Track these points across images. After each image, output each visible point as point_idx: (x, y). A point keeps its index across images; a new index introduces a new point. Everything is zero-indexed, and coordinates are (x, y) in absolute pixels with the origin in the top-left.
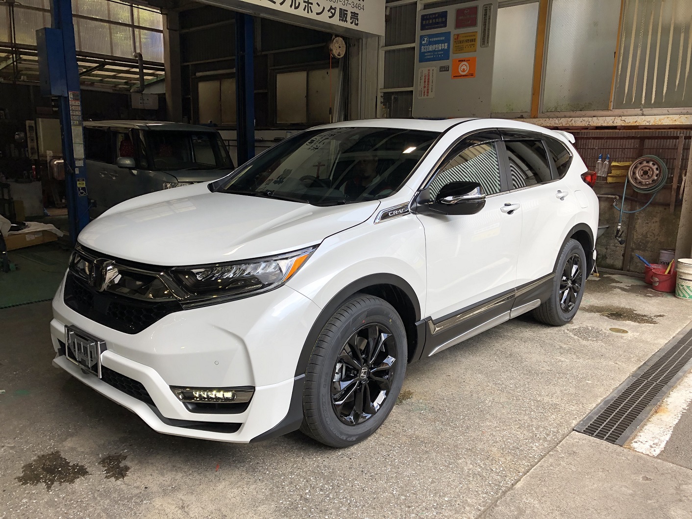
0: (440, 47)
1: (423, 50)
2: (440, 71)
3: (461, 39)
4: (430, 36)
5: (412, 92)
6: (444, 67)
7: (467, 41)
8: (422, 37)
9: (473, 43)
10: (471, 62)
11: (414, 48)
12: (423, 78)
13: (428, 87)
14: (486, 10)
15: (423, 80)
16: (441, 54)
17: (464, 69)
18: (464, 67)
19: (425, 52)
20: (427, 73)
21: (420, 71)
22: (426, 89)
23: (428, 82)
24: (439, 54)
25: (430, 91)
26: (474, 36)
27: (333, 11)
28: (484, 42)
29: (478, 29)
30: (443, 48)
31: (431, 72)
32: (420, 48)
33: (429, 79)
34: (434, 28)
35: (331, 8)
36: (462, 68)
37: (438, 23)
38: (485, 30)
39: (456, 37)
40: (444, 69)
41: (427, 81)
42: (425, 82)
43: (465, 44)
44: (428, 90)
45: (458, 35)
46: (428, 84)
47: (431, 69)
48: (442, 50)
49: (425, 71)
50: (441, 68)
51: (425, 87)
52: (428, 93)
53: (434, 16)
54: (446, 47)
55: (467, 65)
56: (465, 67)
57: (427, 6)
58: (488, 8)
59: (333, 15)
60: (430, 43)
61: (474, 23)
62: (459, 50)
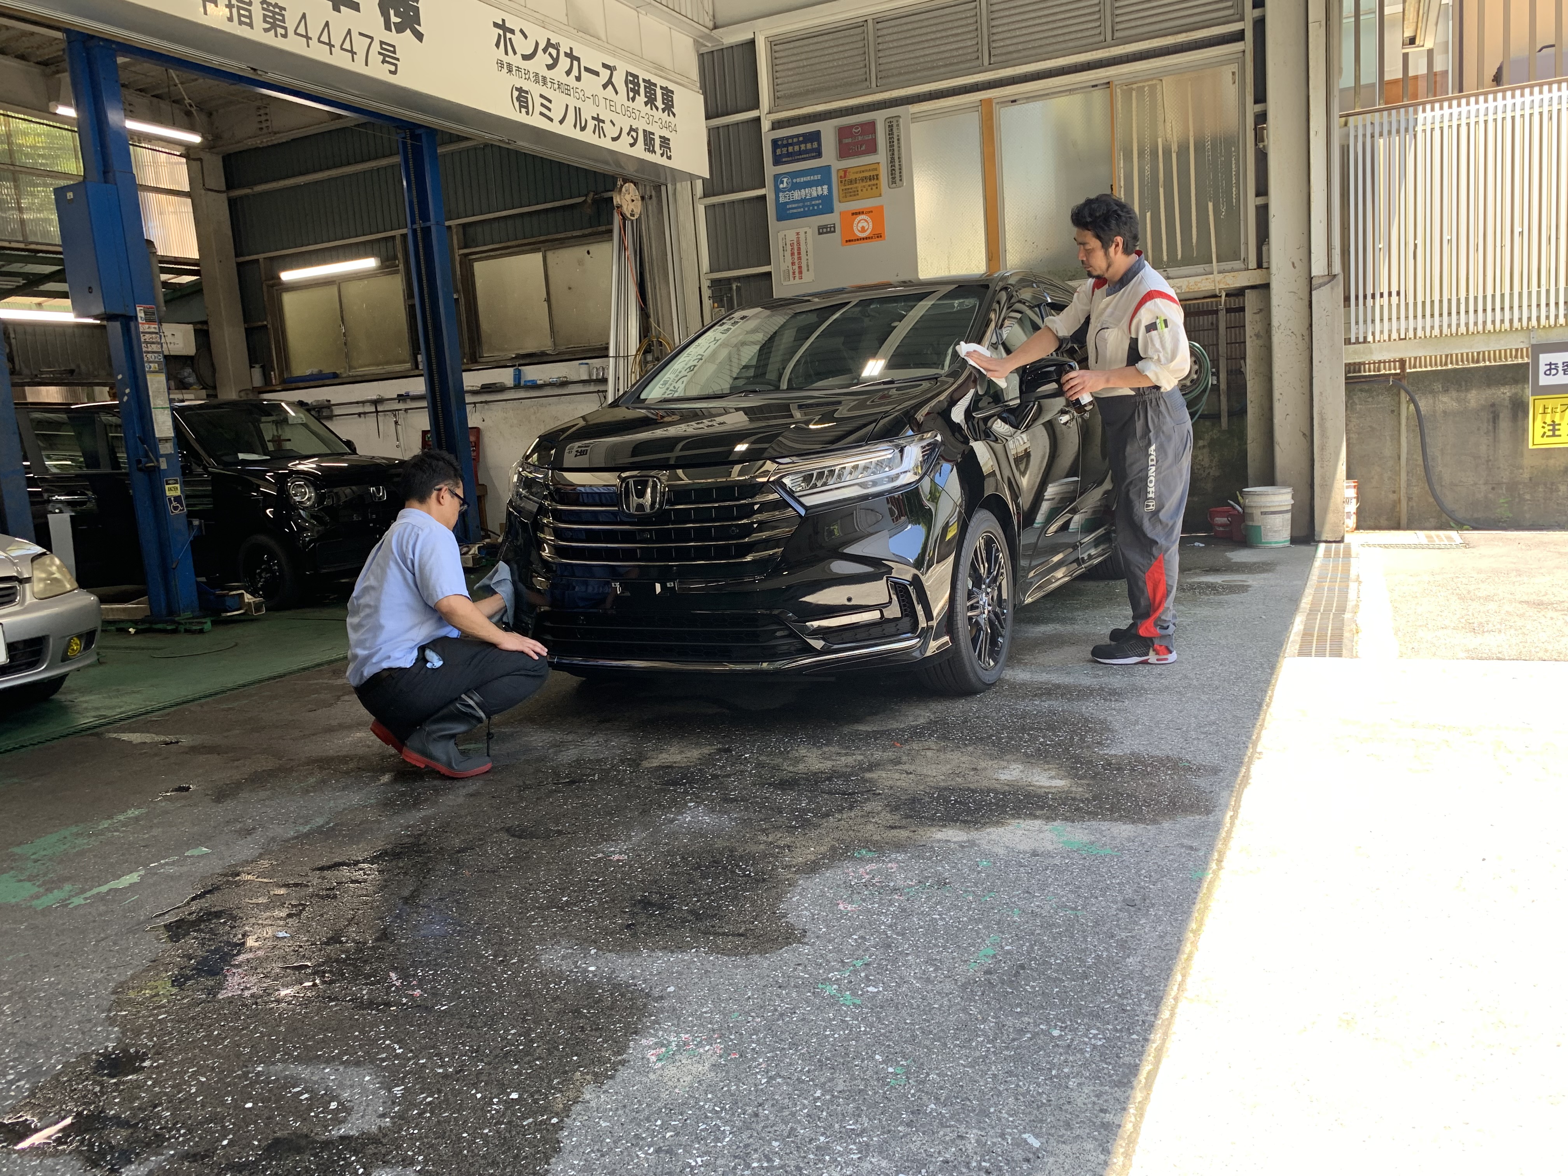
0: (815, 192)
1: (781, 200)
2: (820, 233)
3: (853, 177)
4: (792, 175)
5: (769, 274)
6: (825, 227)
7: (863, 179)
8: (777, 178)
9: (875, 182)
10: (876, 214)
11: (763, 197)
12: (789, 248)
13: (800, 263)
14: (891, 127)
15: (789, 252)
16: (818, 205)
17: (863, 228)
18: (863, 225)
19: (787, 203)
20: (795, 238)
21: (781, 235)
22: (796, 267)
23: (799, 253)
24: (813, 205)
25: (804, 269)
26: (876, 169)
27: (634, 134)
28: (894, 178)
29: (881, 157)
30: (820, 193)
31: (802, 236)
32: (777, 197)
33: (799, 249)
34: (798, 160)
35: (631, 129)
36: (860, 225)
37: (807, 151)
38: (893, 159)
39: (842, 174)
40: (824, 230)
41: (797, 251)
42: (792, 254)
43: (859, 185)
44: (800, 267)
45: (845, 171)
46: (800, 258)
47: (802, 231)
48: (818, 197)
49: (791, 235)
50: (819, 228)
51: (793, 264)
52: (800, 272)
53: (795, 140)
54: (826, 193)
55: (869, 219)
56: (865, 224)
57: (777, 125)
58: (895, 124)
59: (636, 140)
60: (795, 187)
61: (872, 149)
62: (850, 194)
